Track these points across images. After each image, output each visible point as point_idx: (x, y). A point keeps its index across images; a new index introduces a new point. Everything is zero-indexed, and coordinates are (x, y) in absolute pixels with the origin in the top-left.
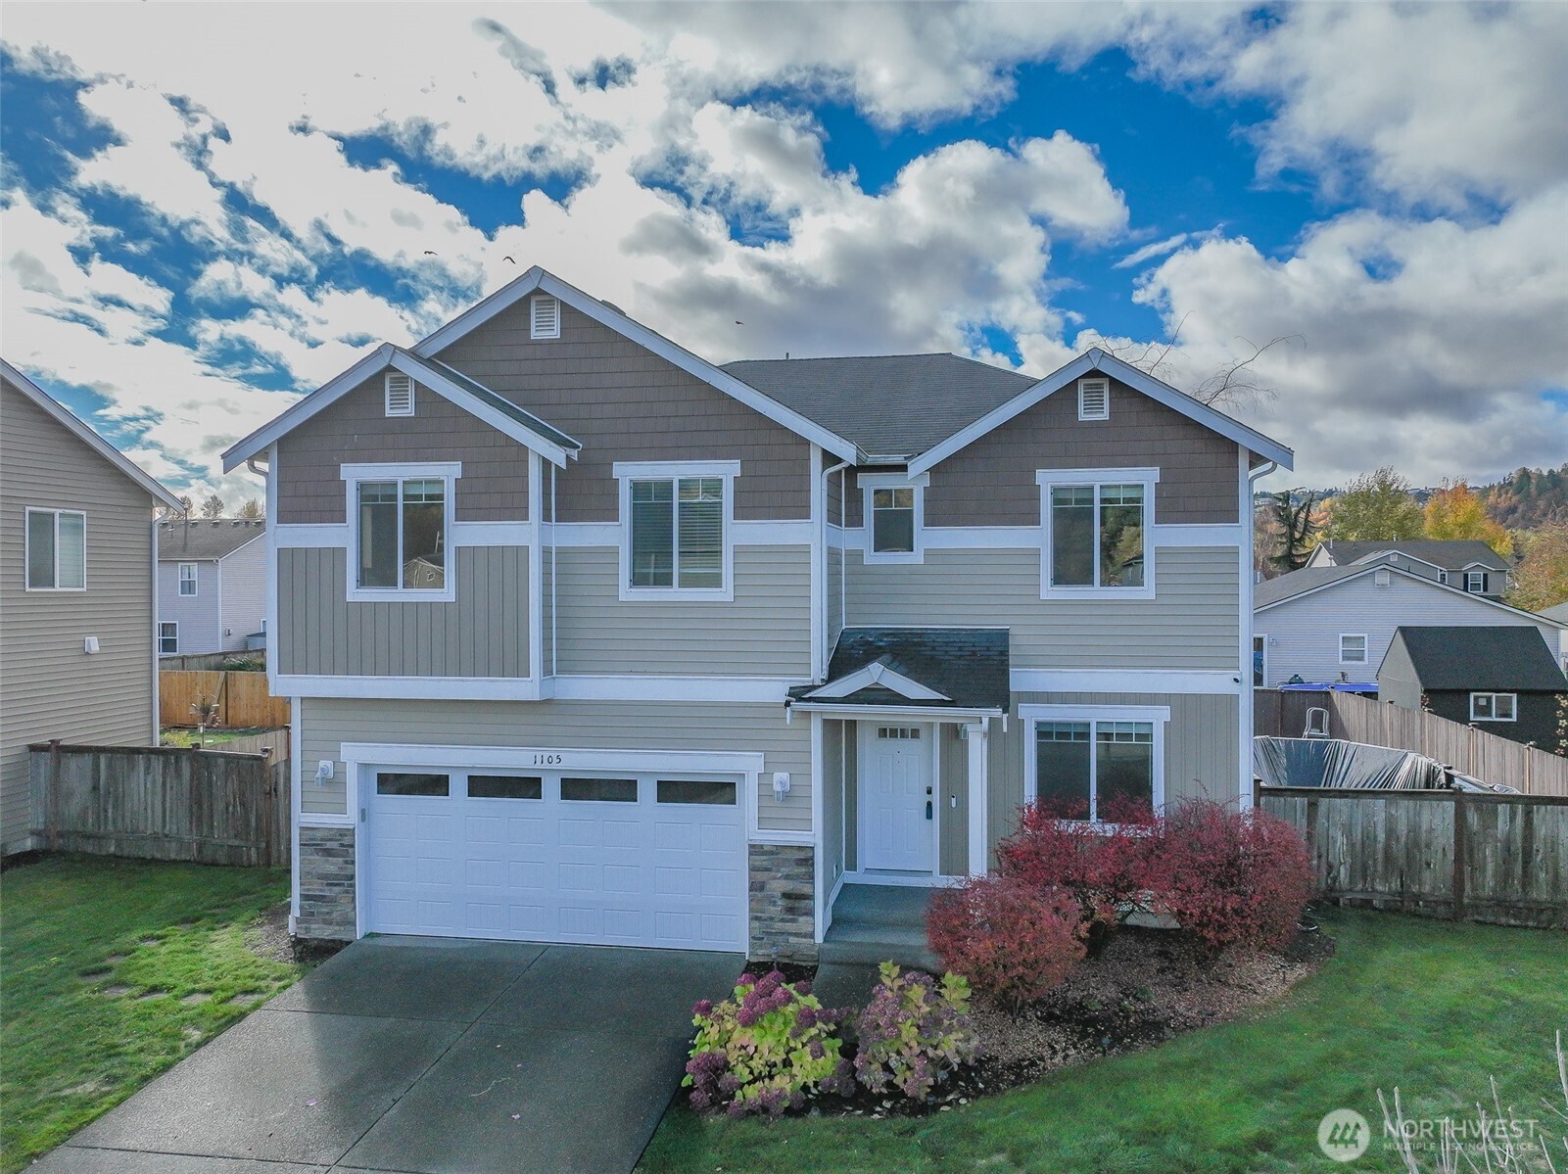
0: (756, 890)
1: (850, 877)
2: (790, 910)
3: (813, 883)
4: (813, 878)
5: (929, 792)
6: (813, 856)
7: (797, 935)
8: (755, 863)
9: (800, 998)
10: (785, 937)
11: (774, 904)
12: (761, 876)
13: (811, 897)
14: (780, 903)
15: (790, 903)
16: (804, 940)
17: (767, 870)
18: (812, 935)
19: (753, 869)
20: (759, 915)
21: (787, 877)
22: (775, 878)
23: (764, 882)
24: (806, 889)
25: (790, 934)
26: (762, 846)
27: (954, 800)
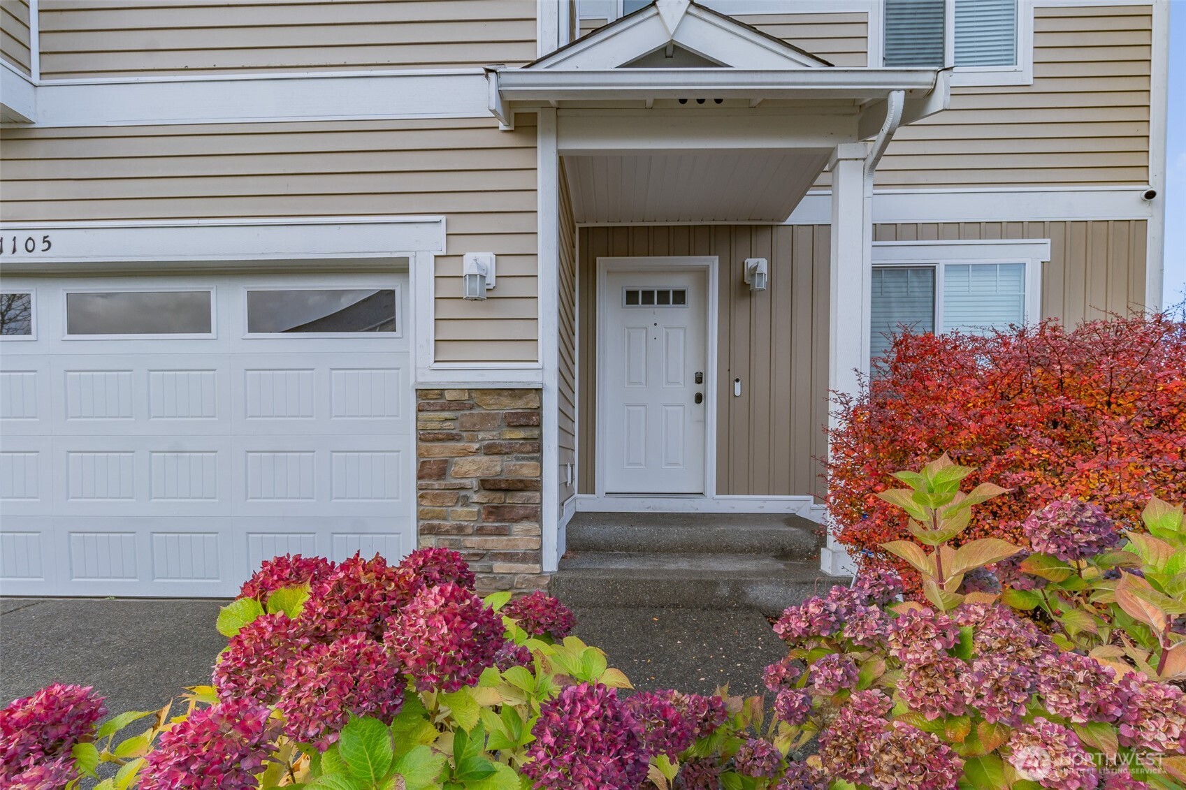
0: (430, 477)
1: (586, 503)
2: (494, 512)
3: (540, 460)
4: (540, 450)
5: (699, 379)
6: (540, 408)
7: (509, 557)
8: (430, 425)
9: (534, 645)
10: (485, 563)
11: (466, 502)
12: (439, 451)
13: (534, 485)
14: (475, 498)
15: (497, 498)
16: (520, 567)
17: (451, 438)
18: (537, 557)
19: (425, 437)
20: (436, 522)
21: (490, 450)
22: (467, 453)
23: (446, 461)
24: (527, 471)
25: (496, 556)
26: (442, 392)
27: (738, 386)
